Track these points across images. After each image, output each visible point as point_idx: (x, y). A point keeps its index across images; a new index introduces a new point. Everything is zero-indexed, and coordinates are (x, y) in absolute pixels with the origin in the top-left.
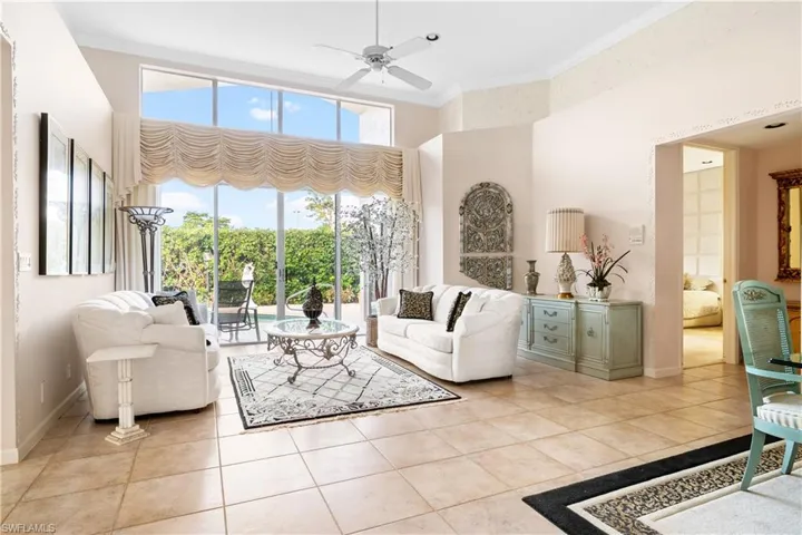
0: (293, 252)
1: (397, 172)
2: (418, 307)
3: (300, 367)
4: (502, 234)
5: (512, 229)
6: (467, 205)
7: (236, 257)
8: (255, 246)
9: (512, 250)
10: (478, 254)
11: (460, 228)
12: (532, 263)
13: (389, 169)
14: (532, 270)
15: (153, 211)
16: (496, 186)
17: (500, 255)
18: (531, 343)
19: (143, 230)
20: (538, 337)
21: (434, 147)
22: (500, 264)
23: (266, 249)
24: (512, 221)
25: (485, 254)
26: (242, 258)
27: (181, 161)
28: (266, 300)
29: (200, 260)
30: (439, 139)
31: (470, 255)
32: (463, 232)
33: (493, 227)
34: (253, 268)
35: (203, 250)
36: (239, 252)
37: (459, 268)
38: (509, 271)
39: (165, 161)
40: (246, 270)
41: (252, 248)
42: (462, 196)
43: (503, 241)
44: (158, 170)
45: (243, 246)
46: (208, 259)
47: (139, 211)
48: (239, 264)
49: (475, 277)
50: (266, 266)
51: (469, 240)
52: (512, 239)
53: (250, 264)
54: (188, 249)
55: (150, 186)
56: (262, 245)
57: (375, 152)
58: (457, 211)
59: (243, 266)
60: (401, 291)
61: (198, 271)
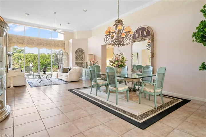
0: (43, 60)
1: (64, 45)
2: (66, 71)
3: (42, 80)
4: (82, 58)
5: (84, 57)
6: (76, 52)
7: (28, 61)
8: (33, 58)
9: (84, 60)
10: (78, 61)
11: (75, 56)
12: (87, 63)
13: (62, 44)
14: (87, 64)
15: (11, 53)
16: (81, 49)
17: (82, 61)
18: (85, 76)
19: (9, 56)
20: (86, 75)
21: (71, 41)
22: (82, 63)
23: (36, 59)
24: (84, 55)
25: (79, 61)
26: (30, 61)
27: (17, 42)
28: (36, 71)
29: (18, 62)
30: (72, 40)
31: (77, 61)
32: (76, 57)
33: (81, 56)
34: (33, 64)
35: (19, 59)
36: (29, 60)
37: (75, 64)
38: (84, 64)
39: (14, 42)
40: (31, 64)
41: (32, 59)
42: (76, 50)
43: (83, 59)
44: (12, 44)
45: (30, 58)
46: (20, 61)
47: (8, 52)
48: (29, 63)
49: (78, 65)
50: (36, 63)
51: (77, 59)
52: (84, 58)
53: (32, 63)
54: (15, 59)
55: (10, 47)
56: (35, 58)
57: (59, 41)
58: (75, 53)
59: (30, 63)
60: (63, 68)
61: (18, 64)
